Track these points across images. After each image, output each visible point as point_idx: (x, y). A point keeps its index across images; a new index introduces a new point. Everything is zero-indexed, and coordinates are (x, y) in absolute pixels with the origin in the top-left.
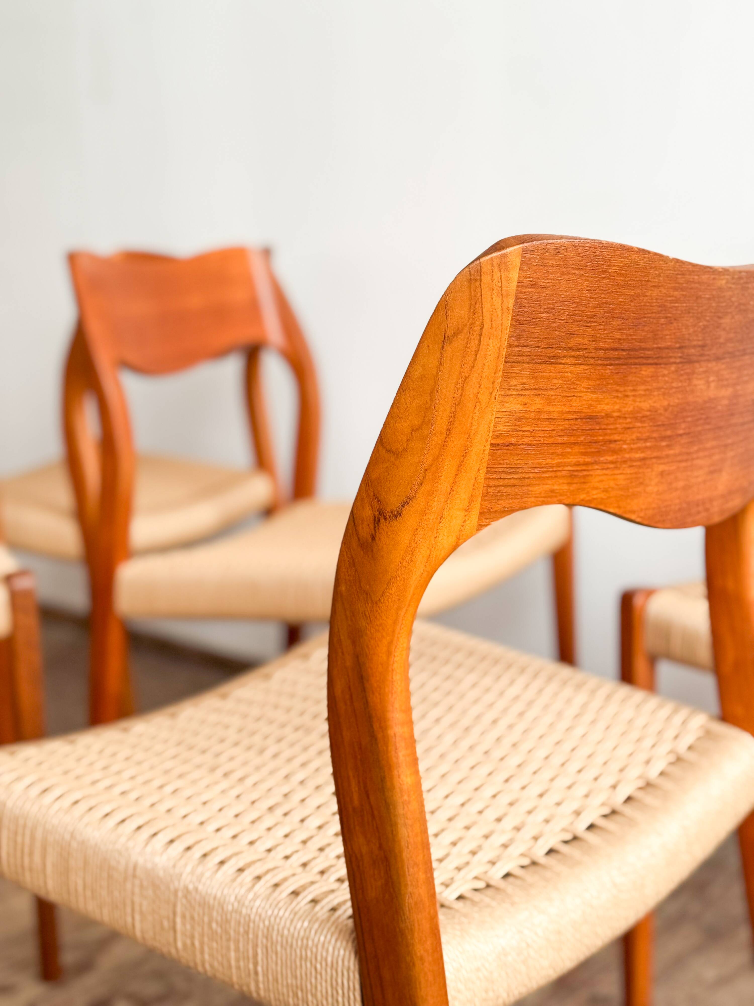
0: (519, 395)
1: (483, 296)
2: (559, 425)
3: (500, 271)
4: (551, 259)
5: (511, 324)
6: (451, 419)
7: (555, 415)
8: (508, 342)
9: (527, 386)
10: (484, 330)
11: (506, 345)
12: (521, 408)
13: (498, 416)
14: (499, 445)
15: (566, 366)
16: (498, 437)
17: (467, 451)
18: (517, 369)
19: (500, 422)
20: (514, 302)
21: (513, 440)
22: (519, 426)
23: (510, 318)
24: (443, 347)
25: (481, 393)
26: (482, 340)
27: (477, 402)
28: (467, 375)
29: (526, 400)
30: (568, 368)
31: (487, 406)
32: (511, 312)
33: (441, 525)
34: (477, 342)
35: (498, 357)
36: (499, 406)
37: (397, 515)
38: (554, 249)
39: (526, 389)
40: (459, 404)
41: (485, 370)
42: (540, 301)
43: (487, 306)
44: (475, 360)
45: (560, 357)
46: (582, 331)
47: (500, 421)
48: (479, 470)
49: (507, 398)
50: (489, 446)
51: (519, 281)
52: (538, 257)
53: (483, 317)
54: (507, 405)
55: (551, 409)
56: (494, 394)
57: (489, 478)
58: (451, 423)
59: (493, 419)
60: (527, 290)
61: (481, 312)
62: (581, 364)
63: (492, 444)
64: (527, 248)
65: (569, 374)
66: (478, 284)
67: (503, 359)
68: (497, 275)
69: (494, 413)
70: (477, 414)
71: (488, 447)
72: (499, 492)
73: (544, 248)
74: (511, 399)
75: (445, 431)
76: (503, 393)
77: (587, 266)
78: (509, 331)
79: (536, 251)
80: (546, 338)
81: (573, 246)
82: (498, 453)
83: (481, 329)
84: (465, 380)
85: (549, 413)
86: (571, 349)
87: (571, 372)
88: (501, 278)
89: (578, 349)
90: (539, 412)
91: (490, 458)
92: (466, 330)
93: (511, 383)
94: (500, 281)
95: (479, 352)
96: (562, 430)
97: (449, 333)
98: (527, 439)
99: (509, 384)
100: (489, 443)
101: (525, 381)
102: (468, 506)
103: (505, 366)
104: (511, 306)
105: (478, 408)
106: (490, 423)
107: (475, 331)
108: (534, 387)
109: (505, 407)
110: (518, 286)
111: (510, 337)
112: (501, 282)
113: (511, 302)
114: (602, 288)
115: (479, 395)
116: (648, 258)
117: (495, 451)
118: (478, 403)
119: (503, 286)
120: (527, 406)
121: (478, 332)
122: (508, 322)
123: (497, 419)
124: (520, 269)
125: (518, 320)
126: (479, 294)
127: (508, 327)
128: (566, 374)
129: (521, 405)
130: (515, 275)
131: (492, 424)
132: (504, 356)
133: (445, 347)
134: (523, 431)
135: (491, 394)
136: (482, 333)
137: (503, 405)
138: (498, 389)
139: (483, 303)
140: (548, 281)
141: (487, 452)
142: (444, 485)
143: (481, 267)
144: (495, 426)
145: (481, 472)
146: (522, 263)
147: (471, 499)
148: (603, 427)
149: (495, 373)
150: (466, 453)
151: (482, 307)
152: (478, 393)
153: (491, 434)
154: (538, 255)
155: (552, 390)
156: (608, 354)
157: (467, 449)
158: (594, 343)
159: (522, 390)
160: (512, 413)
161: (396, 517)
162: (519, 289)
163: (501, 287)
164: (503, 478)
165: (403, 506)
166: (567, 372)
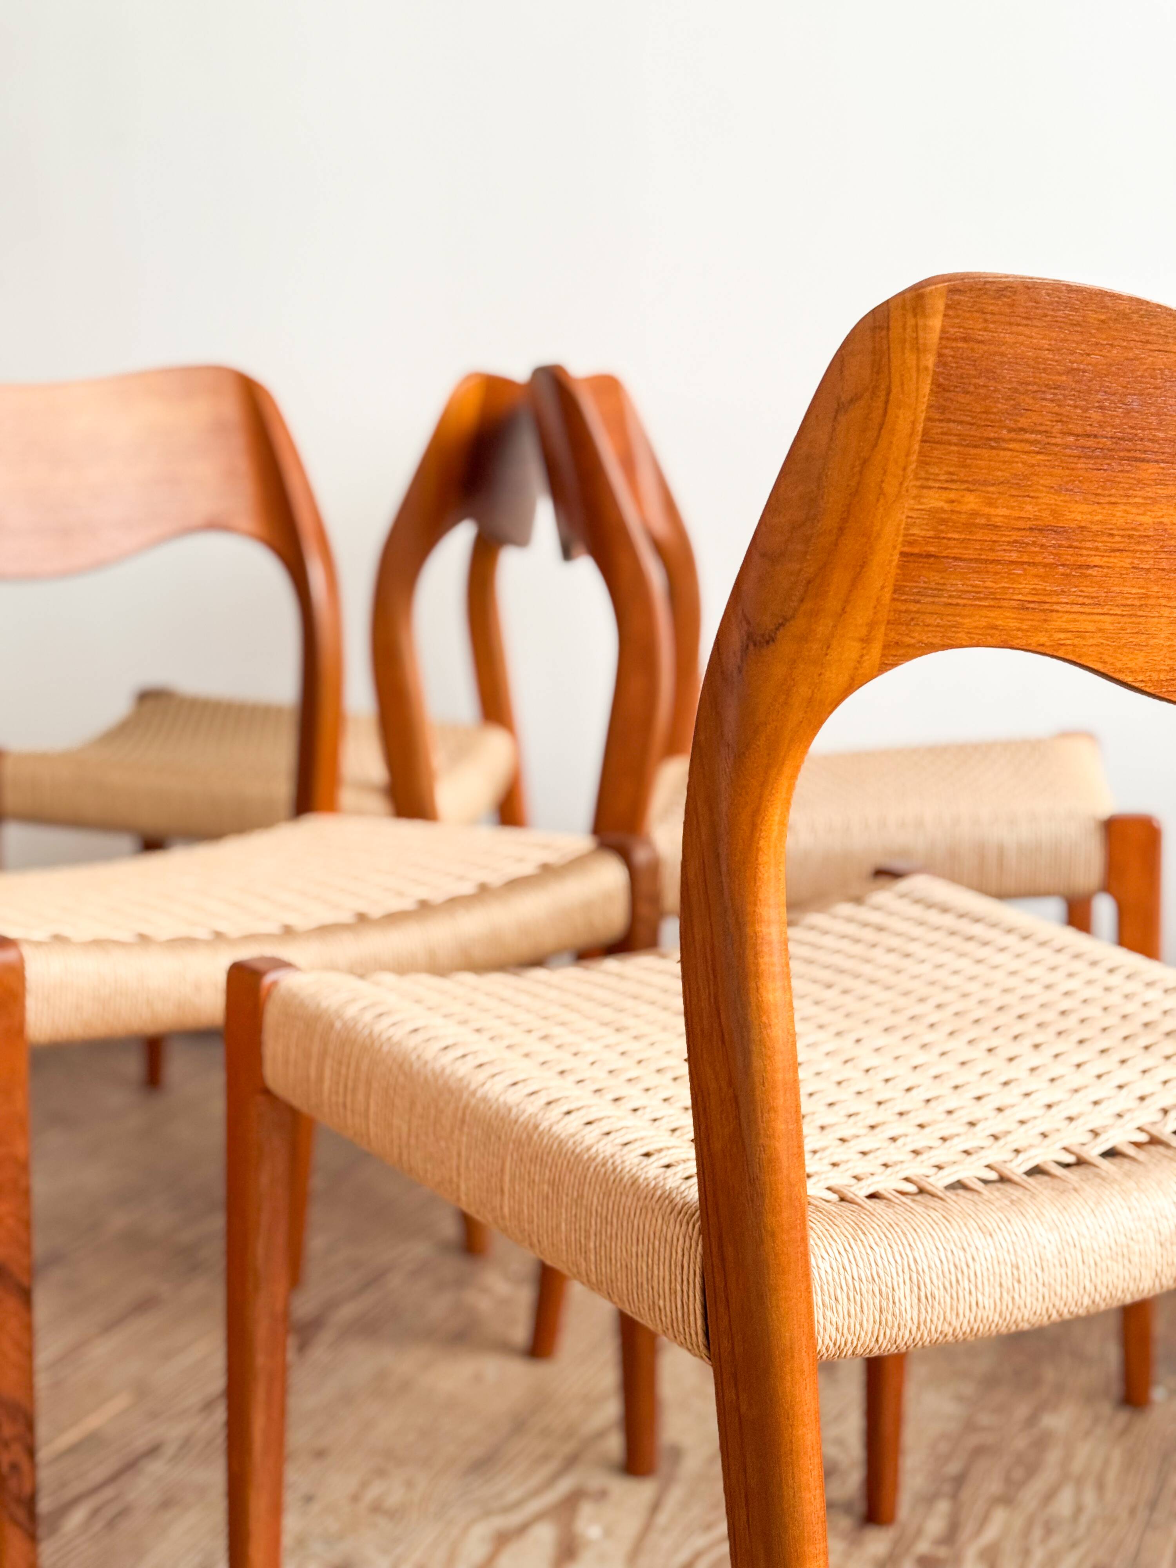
0: (942, 488)
1: (890, 350)
2: (1005, 535)
3: (915, 317)
4: (992, 304)
5: (930, 390)
6: (845, 515)
7: (998, 521)
8: (926, 413)
9: (955, 477)
10: (891, 395)
11: (923, 418)
12: (947, 507)
13: (910, 514)
14: (912, 554)
15: (1015, 454)
16: (911, 544)
17: (865, 560)
18: (939, 452)
19: (914, 524)
20: (936, 360)
21: (932, 549)
22: (940, 531)
23: (929, 382)
24: (835, 418)
25: (887, 482)
26: (888, 410)
27: (880, 494)
28: (867, 456)
29: (952, 495)
30: (1016, 456)
31: (895, 501)
32: (931, 373)
33: (828, 657)
34: (881, 411)
35: (912, 434)
36: (912, 502)
37: (770, 640)
38: (996, 290)
39: (952, 481)
40: (855, 495)
41: (893, 451)
42: (975, 361)
43: (896, 362)
44: (878, 436)
45: (1003, 440)
46: (1039, 406)
48: (883, 588)
49: (925, 491)
50: (898, 556)
51: (943, 331)
52: (972, 300)
53: (890, 378)
54: (925, 500)
55: (992, 511)
56: (905, 485)
57: (898, 600)
58: (844, 520)
59: (904, 517)
60: (954, 345)
61: (887, 370)
62: (1038, 453)
63: (902, 554)
64: (955, 286)
65: (1020, 465)
66: (884, 333)
67: (919, 438)
68: (911, 321)
69: (906, 511)
70: (881, 510)
71: (896, 557)
72: (912, 619)
73: (979, 288)
74: (931, 493)
75: (835, 531)
76: (918, 483)
77: (1047, 316)
78: (929, 399)
79: (968, 291)
80: (984, 412)
81: (1026, 289)
82: (911, 565)
83: (888, 394)
84: (865, 463)
85: (988, 516)
86: (1022, 430)
87: (1022, 463)
88: (916, 327)
89: (1032, 431)
90: (975, 514)
91: (899, 571)
92: (867, 395)
93: (932, 471)
94: (915, 330)
95: (885, 426)
96: (1009, 542)
97: (844, 398)
98: (956, 551)
99: (927, 472)
100: (897, 552)
101: (952, 469)
102: (867, 636)
103: (921, 447)
104: (931, 365)
105: (882, 501)
106: (899, 525)
107: (879, 397)
108: (966, 479)
109: (922, 504)
110: (941, 338)
111: (930, 406)
112: (917, 332)
113: (930, 360)
114: (1071, 348)
115: (884, 485)
116: (1146, 310)
117: (906, 564)
118: (882, 496)
120: (955, 504)
121: (883, 398)
122: (926, 388)
123: (909, 520)
124: (945, 315)
126: (885, 347)
127: (927, 394)
128: (1014, 465)
129: (946, 502)
130: (936, 323)
131: (903, 526)
132: (920, 433)
133: (839, 418)
134: (949, 539)
135: (901, 483)
136: (889, 400)
137: (919, 501)
138: (911, 477)
140: (985, 333)
141: (894, 563)
142: (832, 604)
143: (889, 311)
144: (906, 529)
145: (886, 590)
146: (948, 307)
147: (871, 626)
148: (1075, 544)
149: (907, 456)
150: (864, 562)
151: (889, 365)
152: (882, 482)
153: (900, 539)
154: (971, 297)
155: (993, 485)
156: (1082, 441)
157: (866, 558)
158: (1059, 424)
159: (947, 481)
160: (932, 512)
161: (768, 642)
162: (944, 342)
163: (917, 338)
164: (918, 602)
165: (777, 629)
166: (1017, 462)
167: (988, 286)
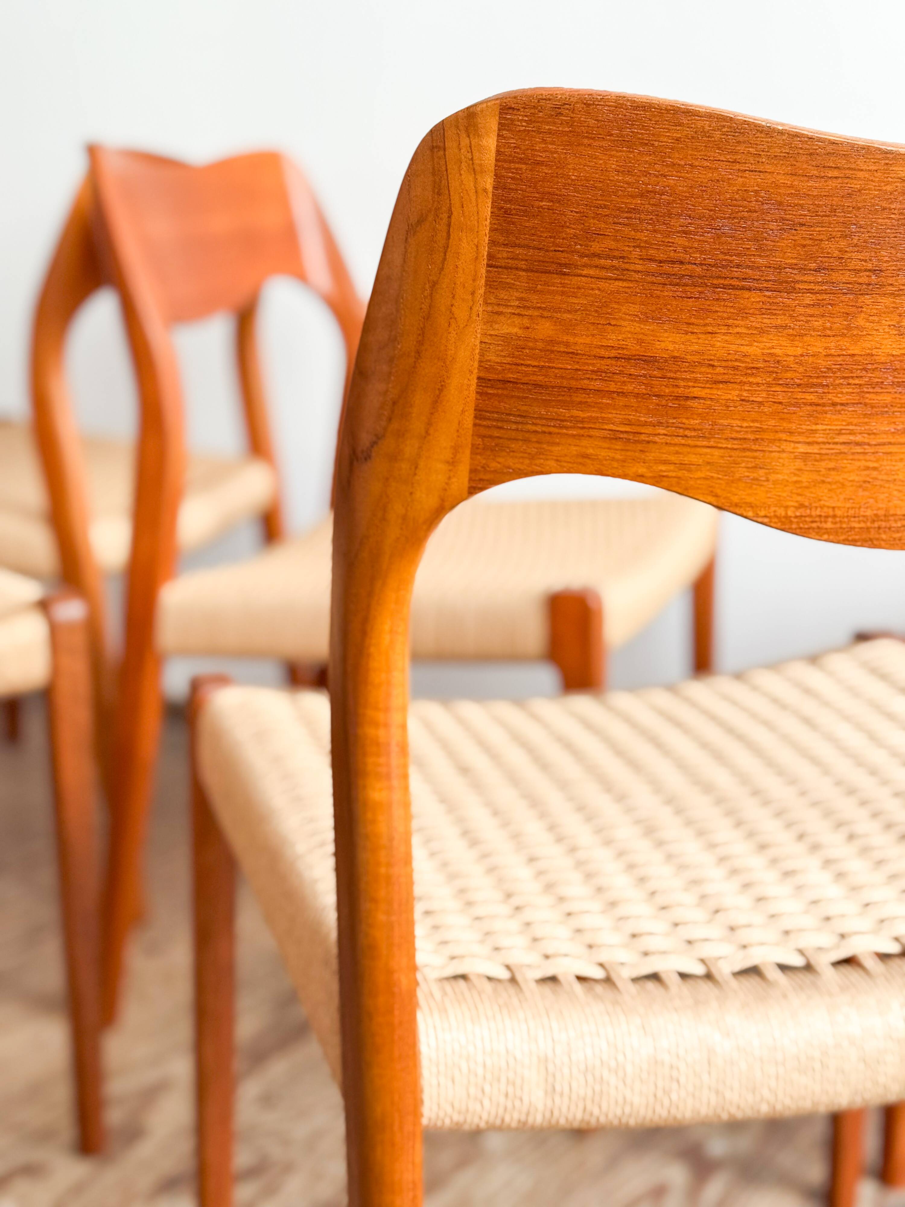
0: (514, 314)
1: (448, 171)
2: (588, 364)
3: (469, 136)
5: (492, 213)
6: (420, 338)
7: (579, 349)
8: (489, 237)
9: (527, 304)
10: (453, 217)
11: (487, 241)
12: (520, 332)
13: (485, 340)
14: (489, 380)
15: (591, 280)
16: (488, 369)
17: (443, 383)
18: (507, 278)
19: (488, 350)
20: (494, 181)
21: (510, 376)
22: (517, 357)
23: (490, 205)
24: (407, 240)
25: (457, 306)
26: (451, 233)
27: (451, 318)
28: (435, 279)
29: (526, 322)
30: (591, 283)
31: (466, 325)
32: (490, 195)
33: (417, 477)
34: (445, 234)
35: (477, 258)
36: (484, 327)
37: (367, 457)
38: (551, 108)
39: (525, 307)
40: (428, 319)
41: (459, 275)
42: (536, 183)
43: (454, 184)
44: (445, 259)
45: (576, 266)
46: (613, 231)
47: (489, 348)
48: (463, 411)
49: (497, 316)
50: (476, 381)
51: (498, 152)
52: (526, 119)
53: (450, 200)
54: (496, 326)
55: (571, 339)
56: (475, 309)
57: (480, 425)
58: (421, 343)
59: (478, 342)
60: (512, 166)
61: (447, 192)
62: (616, 279)
63: (479, 379)
64: (507, 105)
65: (597, 292)
66: (442, 153)
67: (485, 262)
68: (465, 141)
69: (478, 336)
70: (453, 334)
71: (474, 382)
72: (497, 445)
73: (534, 106)
74: (502, 318)
75: (413, 354)
76: (490, 309)
77: (611, 135)
78: (490, 223)
79: (522, 110)
81: (585, 104)
82: (490, 391)
83: (449, 217)
84: (434, 286)
85: (567, 344)
86: (595, 255)
87: (599, 290)
88: (470, 147)
89: (608, 257)
90: (551, 342)
91: (478, 397)
92: (431, 218)
93: (501, 296)
94: (470, 151)
95: (449, 250)
96: (593, 371)
97: (413, 220)
98: (535, 378)
100: (474, 377)
101: (523, 295)
102: (452, 458)
103: (487, 271)
104: (490, 187)
105: (453, 325)
106: (474, 350)
107: (441, 219)
108: (539, 305)
109: (494, 329)
110: (496, 160)
111: (491, 230)
112: (472, 152)
113: (488, 182)
114: (644, 169)
115: (454, 309)
117: (484, 389)
118: (453, 320)
119: (474, 158)
120: (530, 331)
121: (445, 221)
122: (487, 210)
123: (483, 345)
124: (498, 135)
125: (502, 208)
126: (444, 169)
127: (488, 217)
128: (591, 292)
129: (520, 328)
130: (490, 142)
131: (477, 351)
132: (485, 257)
133: (409, 240)
134: (527, 366)
135: (471, 308)
136: (450, 223)
137: (491, 326)
138: (480, 302)
139: (450, 182)
141: (473, 388)
142: (417, 425)
143: (444, 130)
144: (482, 355)
145: (466, 413)
146: (501, 126)
147: (456, 449)
149: (474, 280)
150: (442, 386)
151: (448, 186)
152: (452, 306)
153: (476, 365)
154: (526, 116)
155: (569, 312)
156: (666, 267)
157: (444, 381)
158: (638, 249)
159: (518, 307)
160: (507, 339)
161: (366, 459)
162: (500, 164)
163: (472, 159)
164: (501, 428)
165: (372, 446)
166: (593, 289)
167: (542, 103)
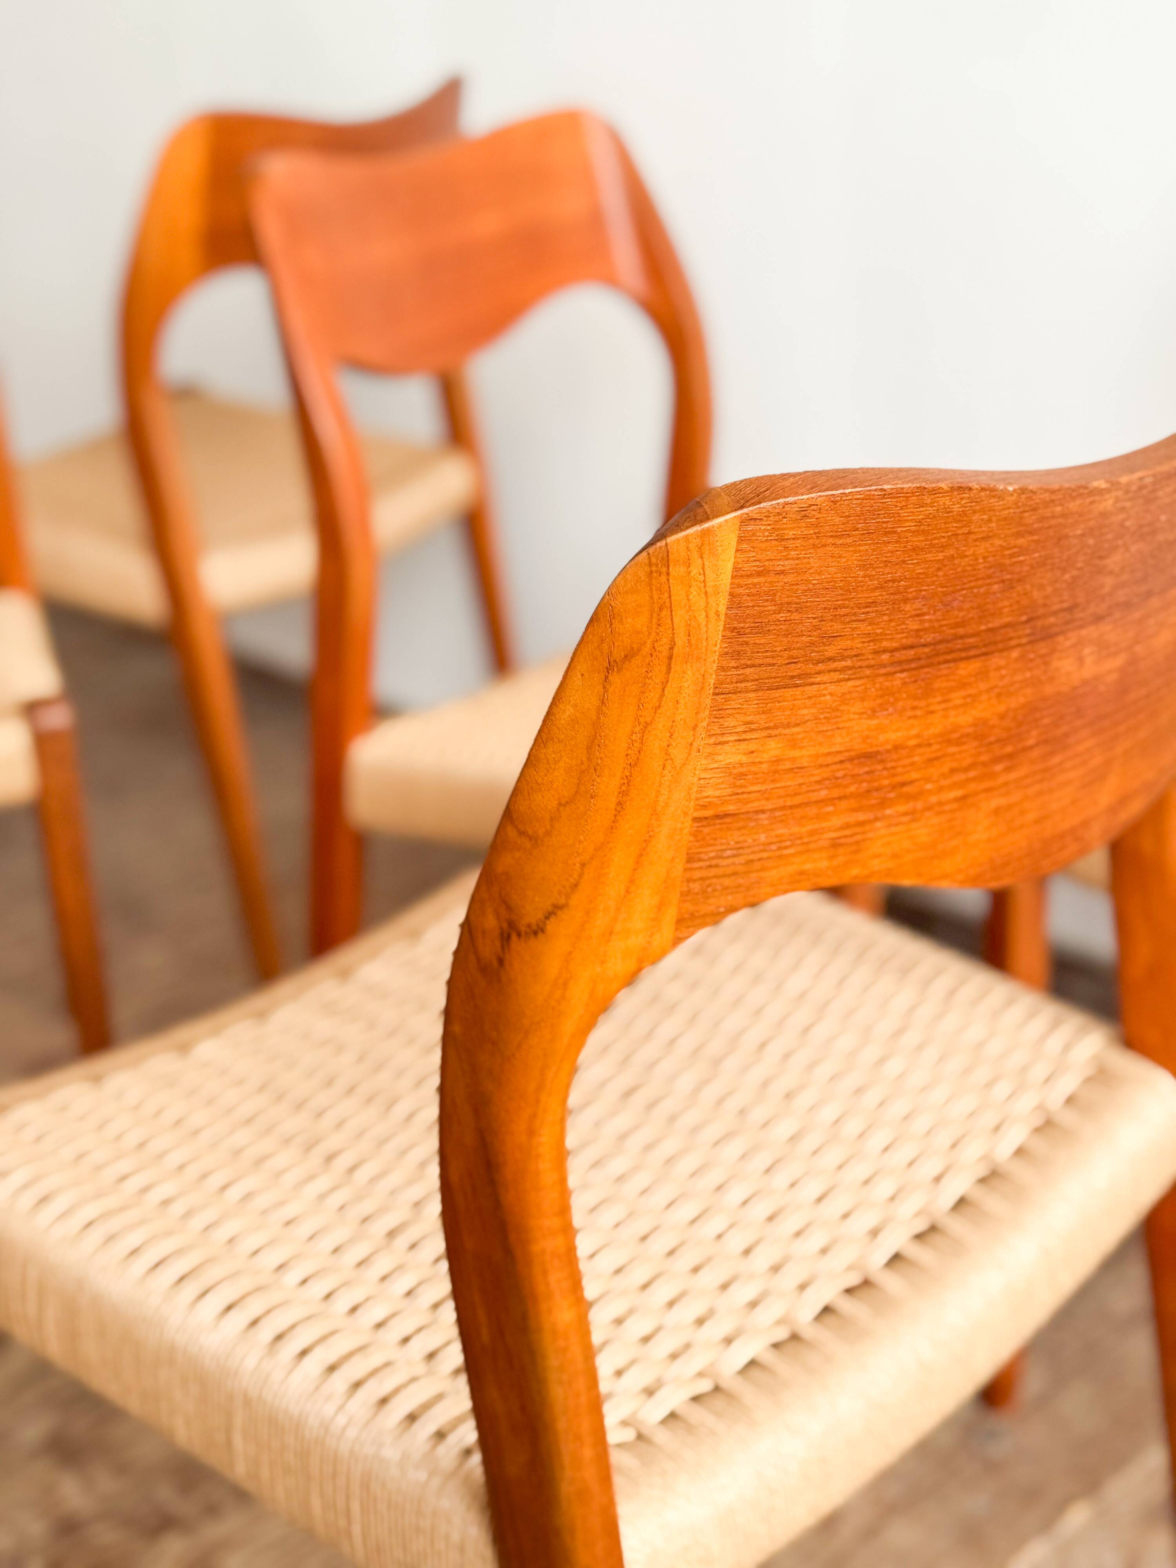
0: (740, 740)
1: (672, 598)
2: (811, 775)
3: (702, 558)
4: (792, 529)
5: (722, 636)
6: (624, 788)
7: (804, 762)
8: (718, 663)
9: (753, 726)
10: (675, 650)
11: (715, 668)
12: (744, 759)
13: (702, 776)
14: (706, 818)
15: (822, 686)
16: (704, 807)
17: (651, 833)
18: (736, 702)
19: (708, 785)
20: (728, 602)
21: (731, 808)
22: (741, 786)
23: (721, 628)
24: (606, 677)
25: (674, 746)
26: (672, 665)
27: (666, 760)
28: (648, 719)
29: (752, 746)
30: (826, 689)
31: (685, 764)
32: (723, 618)
33: (611, 944)
34: (664, 668)
35: (703, 688)
36: (704, 762)
37: (537, 931)
38: (797, 511)
39: (752, 730)
40: (636, 765)
41: (680, 710)
42: (774, 595)
43: (680, 612)
44: (662, 696)
45: (808, 675)
46: (850, 630)
47: (708, 783)
48: (673, 859)
49: (719, 747)
50: (690, 822)
51: (736, 569)
52: (769, 528)
53: (673, 630)
54: (720, 758)
55: (797, 753)
56: (695, 745)
57: (691, 869)
58: (624, 793)
59: (695, 779)
60: (750, 581)
61: (669, 621)
62: (849, 680)
63: (695, 819)
64: (749, 516)
65: (828, 697)
66: (663, 578)
67: (711, 691)
68: (696, 563)
69: (697, 772)
70: (668, 777)
71: (688, 823)
72: (709, 886)
73: (778, 513)
74: (727, 747)
75: (613, 806)
76: (712, 740)
77: (857, 530)
78: (720, 648)
79: (765, 519)
80: (785, 650)
81: (832, 502)
82: (706, 830)
83: (672, 648)
84: (645, 727)
85: (794, 759)
86: (830, 659)
87: (831, 694)
88: (703, 568)
89: (843, 658)
90: (778, 761)
91: (692, 838)
92: (646, 650)
93: (726, 724)
94: (702, 572)
95: (669, 684)
96: (817, 781)
97: (617, 654)
98: (757, 803)
99: (721, 726)
100: (689, 818)
101: (749, 719)
102: (657, 913)
103: (714, 701)
104: (722, 609)
105: (668, 767)
106: (690, 789)
107: (660, 652)
108: (767, 725)
109: (716, 762)
110: (733, 577)
111: (722, 655)
112: (704, 574)
113: (722, 603)
114: (885, 559)
115: (671, 750)
116: (969, 498)
117: (700, 829)
118: (670, 761)
119: (707, 580)
120: (755, 755)
121: (665, 653)
122: (717, 633)
123: (702, 782)
124: (737, 551)
125: (735, 628)
126: (666, 595)
127: (719, 641)
128: (822, 699)
129: (745, 754)
130: (727, 561)
131: (694, 790)
132: (712, 686)
133: (610, 677)
134: (749, 793)
135: (691, 744)
136: (672, 655)
137: (713, 759)
138: (702, 736)
139: (673, 609)
140: (786, 562)
141: (686, 831)
142: (614, 886)
143: (668, 552)
144: (699, 792)
145: (677, 860)
146: (741, 540)
147: (662, 903)
148: (889, 765)
149: (697, 713)
150: (650, 836)
151: (672, 615)
152: (668, 746)
153: (692, 804)
154: (769, 525)
155: (798, 725)
156: (898, 655)
157: (652, 831)
158: (871, 644)
159: (745, 732)
160: (728, 769)
161: (535, 933)
162: (736, 581)
163: (704, 581)
164: (717, 866)
165: (547, 918)
166: (824, 695)
167: (787, 508)
